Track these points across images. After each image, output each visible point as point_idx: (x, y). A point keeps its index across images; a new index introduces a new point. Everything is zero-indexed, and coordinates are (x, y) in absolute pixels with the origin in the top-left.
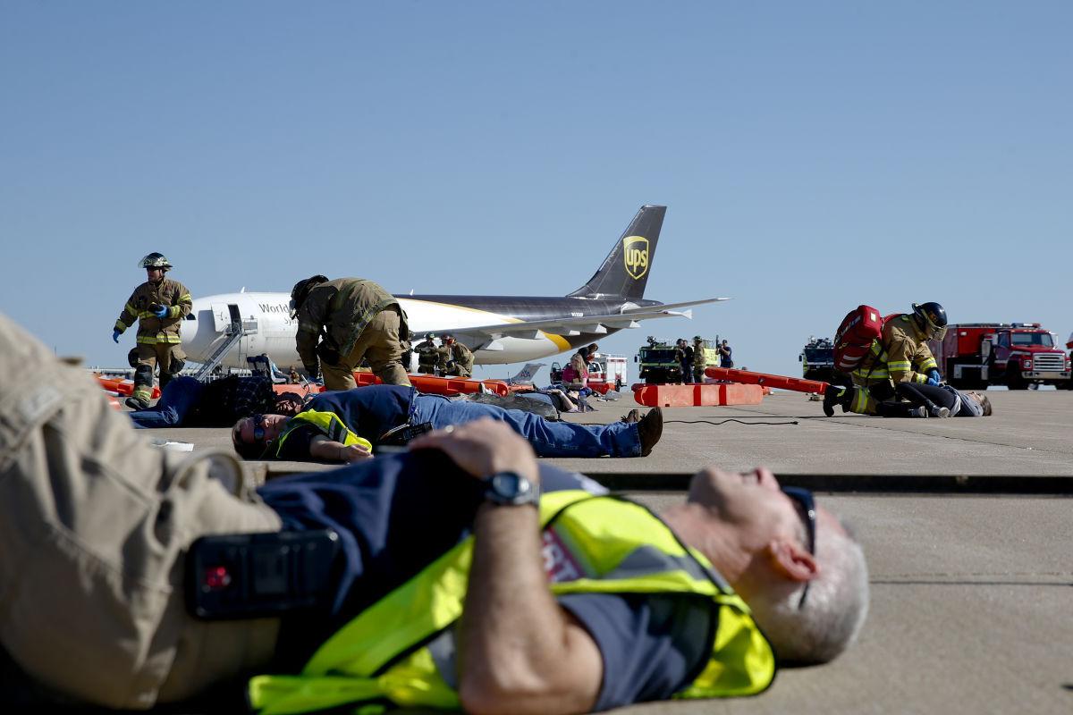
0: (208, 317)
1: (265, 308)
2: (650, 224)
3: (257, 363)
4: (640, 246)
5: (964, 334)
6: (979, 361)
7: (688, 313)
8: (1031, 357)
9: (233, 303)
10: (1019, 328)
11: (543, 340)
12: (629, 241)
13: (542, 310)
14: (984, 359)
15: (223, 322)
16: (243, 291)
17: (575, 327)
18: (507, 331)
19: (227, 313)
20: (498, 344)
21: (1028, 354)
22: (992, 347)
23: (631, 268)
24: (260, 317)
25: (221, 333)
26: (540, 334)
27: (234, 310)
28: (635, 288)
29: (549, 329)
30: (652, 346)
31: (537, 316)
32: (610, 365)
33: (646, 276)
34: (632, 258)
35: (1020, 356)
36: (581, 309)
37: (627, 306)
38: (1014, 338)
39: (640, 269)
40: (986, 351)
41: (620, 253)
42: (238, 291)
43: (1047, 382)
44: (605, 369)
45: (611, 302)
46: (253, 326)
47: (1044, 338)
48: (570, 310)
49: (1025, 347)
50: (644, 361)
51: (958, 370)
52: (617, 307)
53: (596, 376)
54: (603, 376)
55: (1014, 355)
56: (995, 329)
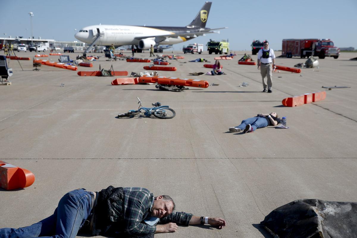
0: (91, 31)
1: (106, 29)
2: (207, 7)
3: (107, 52)
4: (205, 13)
5: (307, 42)
6: (311, 50)
7: (219, 32)
8: (328, 49)
9: (98, 28)
10: (324, 41)
11: (180, 38)
12: (202, 12)
13: (179, 30)
14: (313, 49)
15: (95, 33)
16: (100, 24)
17: (188, 35)
18: (170, 36)
19: (96, 31)
20: (168, 40)
21: (327, 48)
22: (316, 46)
23: (202, 19)
24: (105, 32)
25: (94, 36)
26: (179, 37)
27: (98, 30)
28: (203, 25)
29: (181, 36)
30: (211, 42)
31: (178, 32)
32: (199, 47)
33: (206, 21)
34: (203, 16)
35: (324, 49)
36: (189, 30)
37: (201, 29)
38: (323, 43)
39: (205, 19)
40: (313, 47)
41: (199, 15)
42: (99, 24)
43: (331, 56)
44: (197, 47)
45: (197, 28)
46: (103, 34)
47: (331, 44)
48: (186, 30)
49: (326, 46)
50: (209, 46)
51: (304, 52)
52: (198, 30)
53: (195, 50)
54: (197, 50)
55: (323, 49)
56: (317, 41)
